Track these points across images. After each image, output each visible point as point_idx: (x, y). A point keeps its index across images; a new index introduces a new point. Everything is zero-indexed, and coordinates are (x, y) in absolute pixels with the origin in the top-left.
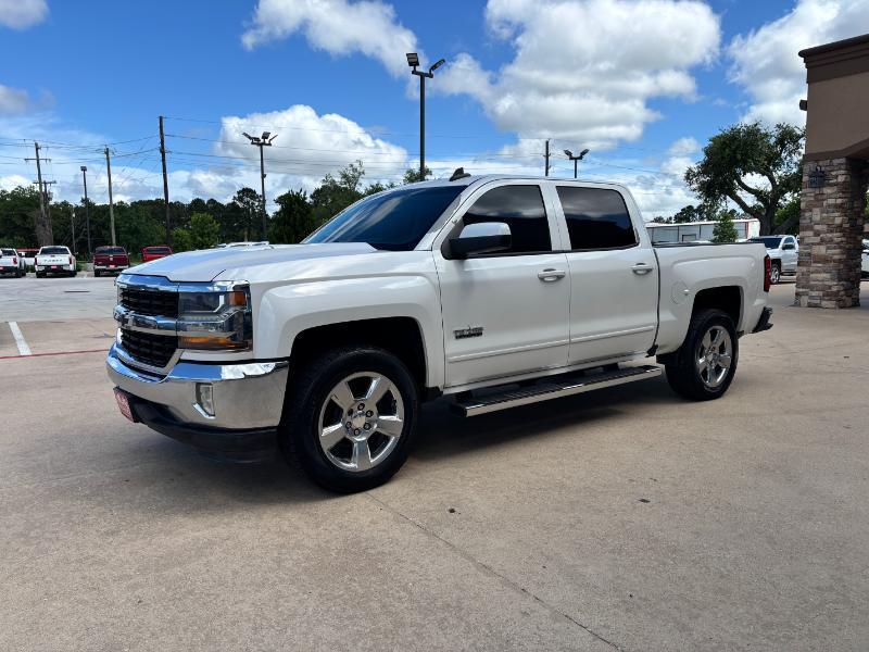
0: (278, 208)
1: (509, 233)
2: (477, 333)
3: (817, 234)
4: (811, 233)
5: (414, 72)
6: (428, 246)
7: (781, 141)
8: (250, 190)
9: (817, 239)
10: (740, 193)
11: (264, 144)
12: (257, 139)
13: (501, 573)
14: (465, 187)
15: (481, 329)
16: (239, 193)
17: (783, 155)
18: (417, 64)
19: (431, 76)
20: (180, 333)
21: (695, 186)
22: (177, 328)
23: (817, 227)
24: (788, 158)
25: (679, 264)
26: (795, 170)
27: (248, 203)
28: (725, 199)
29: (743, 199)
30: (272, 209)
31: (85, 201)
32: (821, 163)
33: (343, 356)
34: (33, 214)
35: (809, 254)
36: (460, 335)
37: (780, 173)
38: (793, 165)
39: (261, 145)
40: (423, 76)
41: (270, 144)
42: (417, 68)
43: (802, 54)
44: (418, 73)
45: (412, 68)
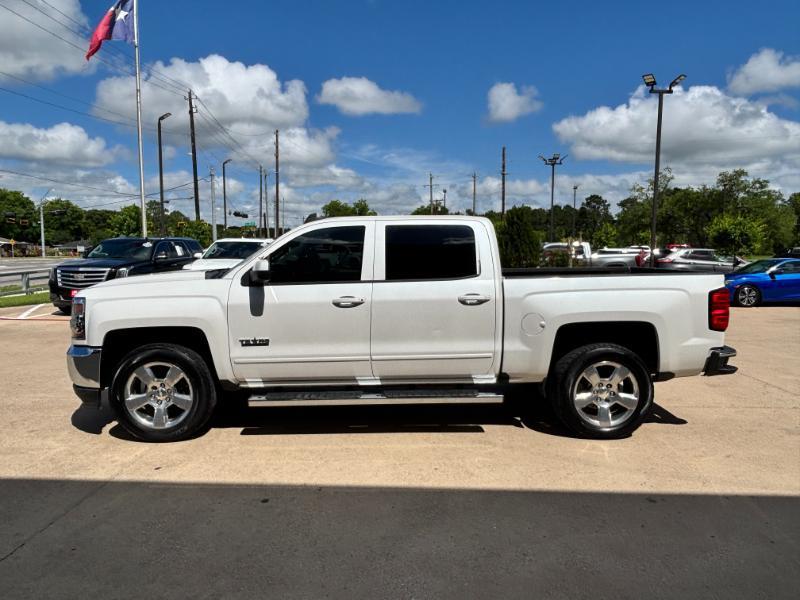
0: (620, 210)
5: (652, 91)
8: (597, 197)
11: (555, 163)
15: (268, 340)
16: (587, 199)
18: (655, 83)
19: (670, 92)
27: (594, 207)
30: (615, 211)
36: (246, 344)
40: (661, 93)
44: (656, 92)
45: (650, 88)
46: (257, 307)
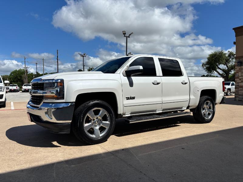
1: (142, 69)
2: (133, 98)
3: (240, 79)
4: (238, 79)
5: (124, 36)
6: (119, 73)
7: (229, 56)
9: (240, 81)
10: (218, 70)
11: (84, 56)
12: (82, 55)
13: (135, 167)
14: (131, 57)
15: (135, 97)
17: (230, 60)
18: (125, 34)
19: (129, 37)
20: (44, 95)
21: (205, 68)
22: (43, 93)
23: (240, 78)
24: (232, 60)
25: (196, 82)
26: (234, 64)
28: (213, 71)
29: (219, 72)
31: (37, 72)
32: (240, 59)
33: (92, 103)
34: (23, 76)
35: (238, 85)
36: (128, 99)
37: (229, 64)
38: (233, 62)
39: (83, 57)
40: (127, 37)
41: (86, 56)
42: (125, 35)
43: (233, 29)
44: (126, 36)
45: (124, 35)
46: (131, 84)
